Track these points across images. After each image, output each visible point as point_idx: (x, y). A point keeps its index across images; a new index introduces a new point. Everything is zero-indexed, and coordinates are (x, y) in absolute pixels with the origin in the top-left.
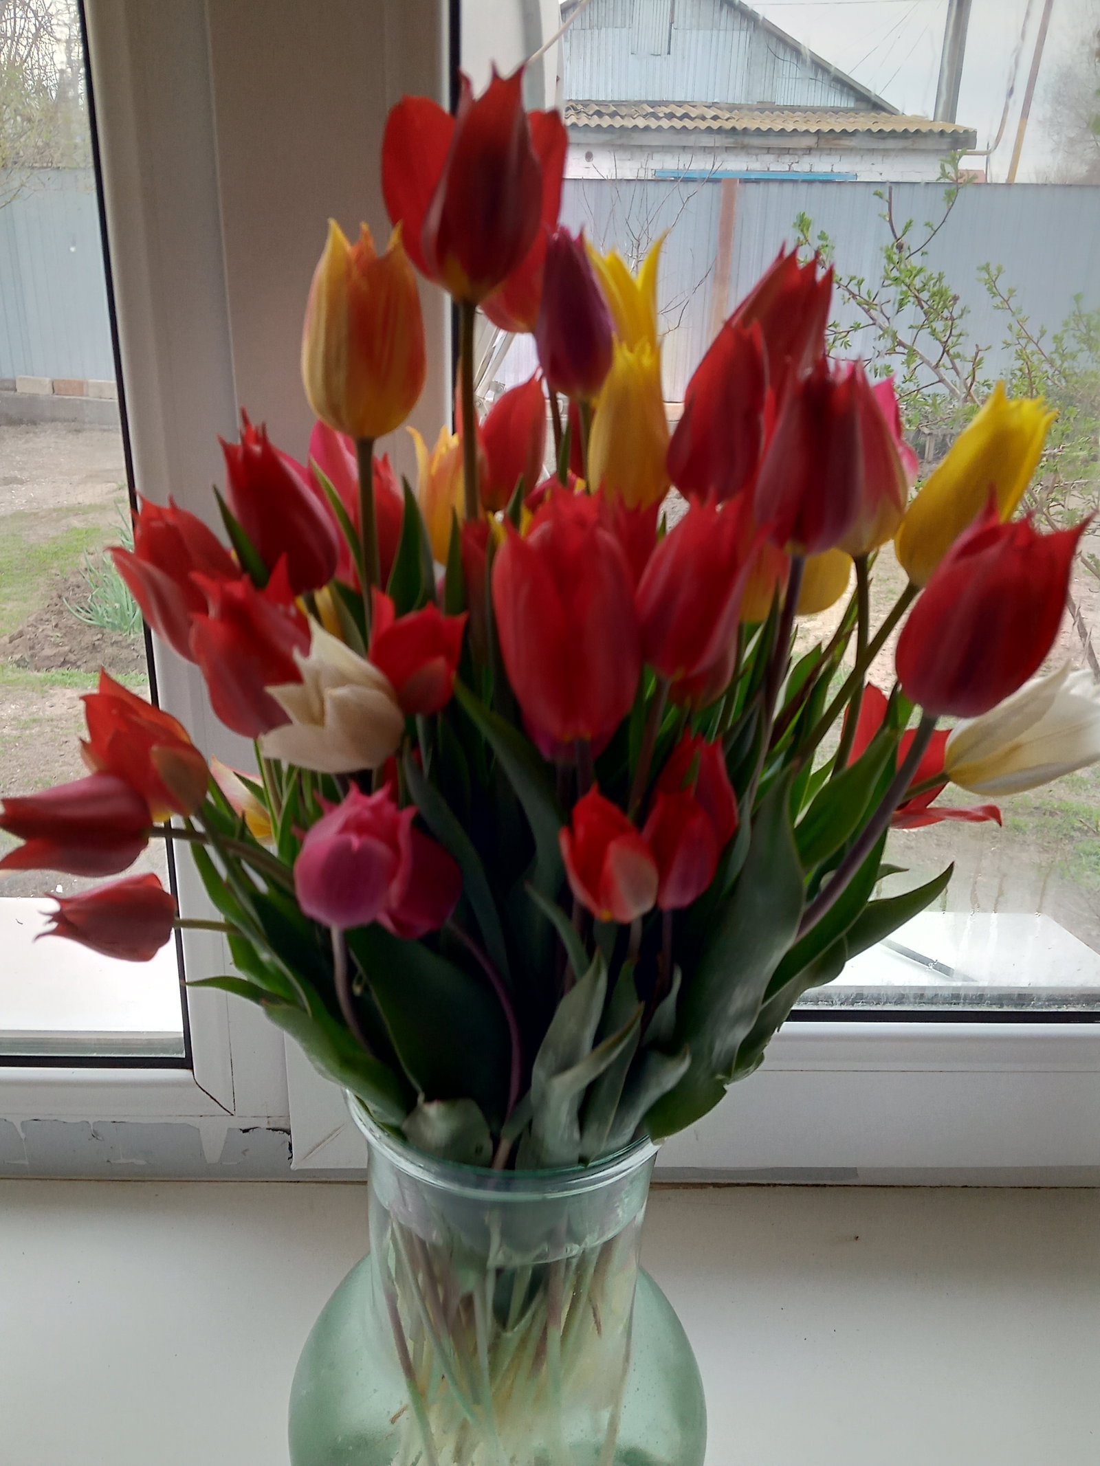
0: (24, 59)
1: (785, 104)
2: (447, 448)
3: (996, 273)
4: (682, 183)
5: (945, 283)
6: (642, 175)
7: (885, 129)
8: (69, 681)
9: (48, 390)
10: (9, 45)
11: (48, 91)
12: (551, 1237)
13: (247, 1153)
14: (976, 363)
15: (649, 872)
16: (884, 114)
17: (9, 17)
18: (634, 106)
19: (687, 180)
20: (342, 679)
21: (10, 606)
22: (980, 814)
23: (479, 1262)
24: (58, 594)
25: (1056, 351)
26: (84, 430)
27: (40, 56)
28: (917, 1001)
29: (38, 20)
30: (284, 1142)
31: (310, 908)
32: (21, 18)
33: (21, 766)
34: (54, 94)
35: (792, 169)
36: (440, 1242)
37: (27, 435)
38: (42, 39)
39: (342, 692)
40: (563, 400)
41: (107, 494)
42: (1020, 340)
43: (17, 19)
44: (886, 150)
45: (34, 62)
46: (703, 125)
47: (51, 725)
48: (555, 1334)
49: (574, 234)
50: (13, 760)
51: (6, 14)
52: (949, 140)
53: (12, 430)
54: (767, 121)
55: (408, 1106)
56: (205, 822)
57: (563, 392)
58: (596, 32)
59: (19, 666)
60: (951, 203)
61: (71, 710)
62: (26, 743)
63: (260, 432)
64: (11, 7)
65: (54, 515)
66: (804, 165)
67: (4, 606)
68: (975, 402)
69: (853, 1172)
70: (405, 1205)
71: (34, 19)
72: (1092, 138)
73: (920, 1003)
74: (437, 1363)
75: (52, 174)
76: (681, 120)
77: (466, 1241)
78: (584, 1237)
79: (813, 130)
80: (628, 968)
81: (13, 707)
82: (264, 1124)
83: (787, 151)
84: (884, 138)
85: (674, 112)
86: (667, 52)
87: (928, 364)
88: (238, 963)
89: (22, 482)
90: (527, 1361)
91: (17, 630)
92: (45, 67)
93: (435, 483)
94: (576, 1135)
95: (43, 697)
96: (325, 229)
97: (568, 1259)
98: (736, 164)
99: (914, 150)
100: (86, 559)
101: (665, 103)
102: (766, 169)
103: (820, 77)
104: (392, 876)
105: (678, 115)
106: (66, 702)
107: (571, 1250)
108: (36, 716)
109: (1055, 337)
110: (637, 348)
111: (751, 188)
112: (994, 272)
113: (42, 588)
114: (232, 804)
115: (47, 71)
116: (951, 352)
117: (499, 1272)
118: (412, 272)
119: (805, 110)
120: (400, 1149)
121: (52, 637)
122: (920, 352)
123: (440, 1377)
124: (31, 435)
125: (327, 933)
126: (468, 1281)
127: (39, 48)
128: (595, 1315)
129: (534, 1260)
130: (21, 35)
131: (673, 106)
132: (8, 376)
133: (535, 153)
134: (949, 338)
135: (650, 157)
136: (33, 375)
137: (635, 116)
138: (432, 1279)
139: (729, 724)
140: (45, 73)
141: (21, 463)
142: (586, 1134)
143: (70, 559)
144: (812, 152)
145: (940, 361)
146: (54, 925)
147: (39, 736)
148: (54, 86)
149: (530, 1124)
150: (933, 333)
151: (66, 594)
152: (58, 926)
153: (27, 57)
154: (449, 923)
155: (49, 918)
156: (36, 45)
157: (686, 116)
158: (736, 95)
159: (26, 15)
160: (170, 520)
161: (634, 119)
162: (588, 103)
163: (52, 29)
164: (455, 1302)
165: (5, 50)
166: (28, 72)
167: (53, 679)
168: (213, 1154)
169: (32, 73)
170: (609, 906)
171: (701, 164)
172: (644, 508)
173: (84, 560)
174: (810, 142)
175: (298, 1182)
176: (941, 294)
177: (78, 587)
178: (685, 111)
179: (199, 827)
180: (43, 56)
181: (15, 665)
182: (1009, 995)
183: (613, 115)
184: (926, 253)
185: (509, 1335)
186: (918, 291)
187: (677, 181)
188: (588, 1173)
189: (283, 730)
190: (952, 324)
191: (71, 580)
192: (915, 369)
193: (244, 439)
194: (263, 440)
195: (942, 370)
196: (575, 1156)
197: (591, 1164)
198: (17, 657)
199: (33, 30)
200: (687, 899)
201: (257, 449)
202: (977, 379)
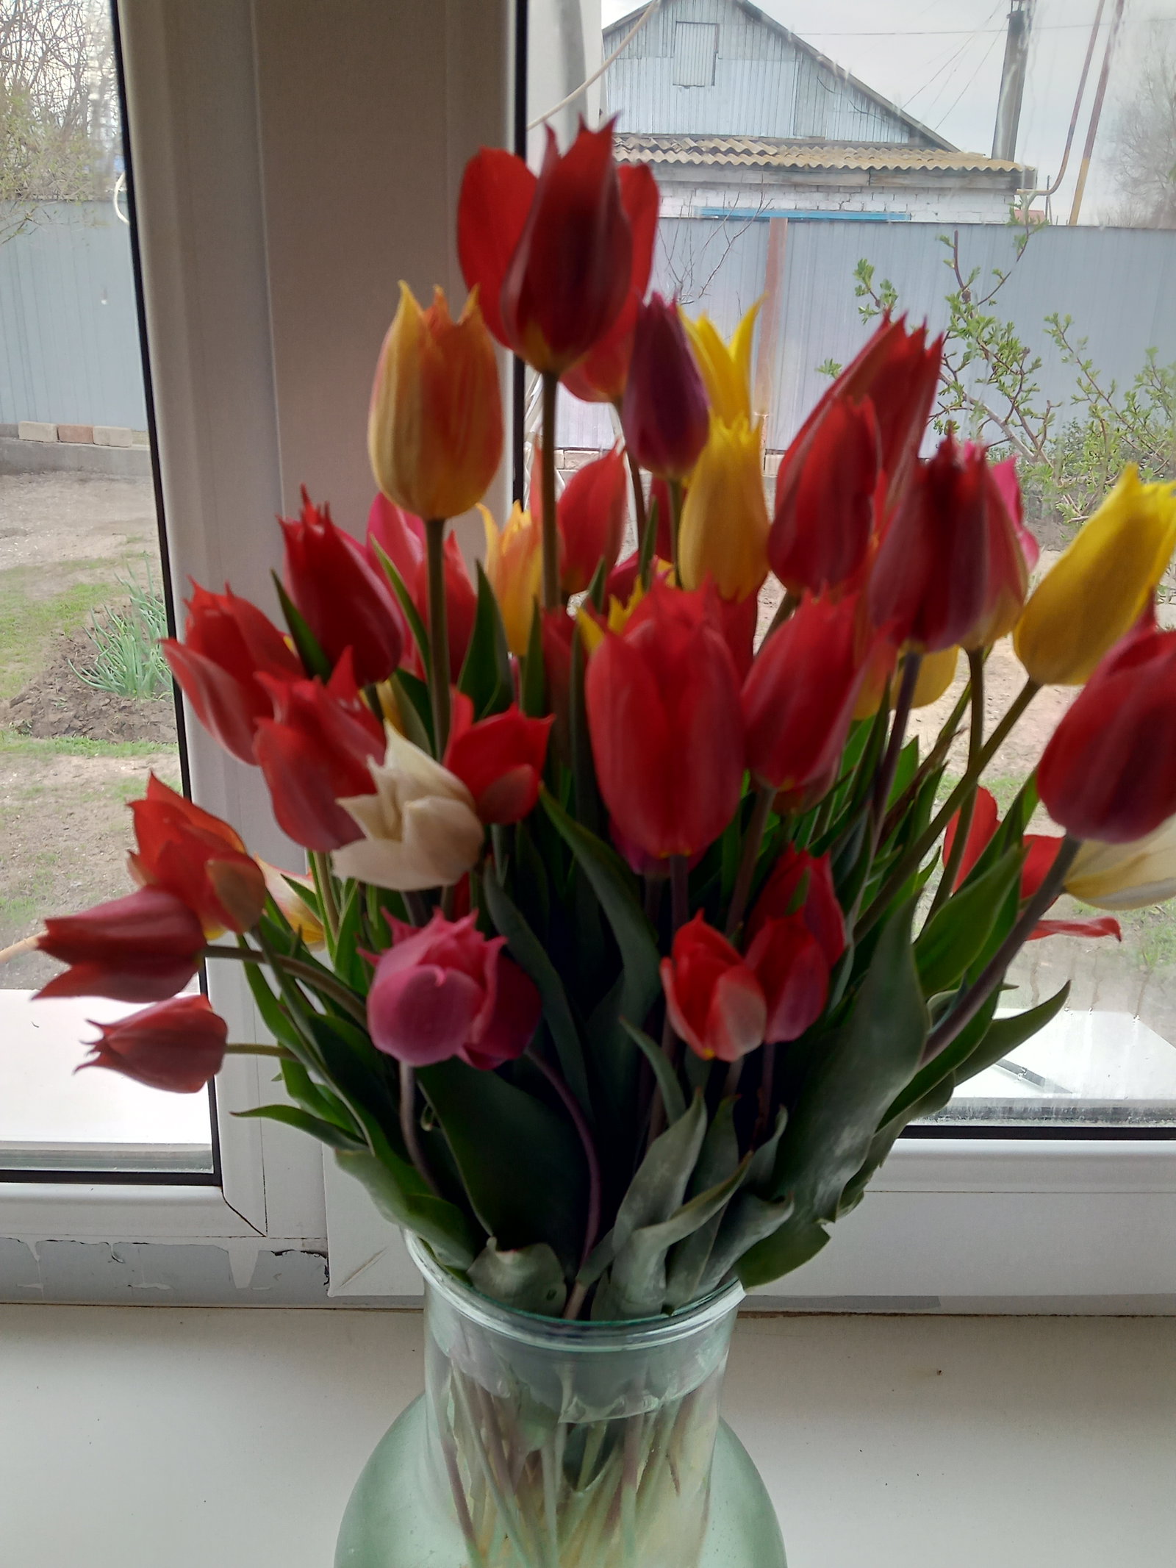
0: (29, 84)
1: (836, 139)
2: (519, 525)
3: (1065, 325)
4: (728, 222)
5: (1014, 334)
6: (685, 214)
7: (941, 167)
8: (74, 748)
9: (53, 437)
10: (14, 70)
11: (56, 118)
12: (629, 1389)
13: (278, 1277)
14: (1047, 419)
15: (757, 1003)
16: (939, 151)
17: (14, 40)
18: (676, 139)
19: (733, 219)
20: (420, 790)
21: (12, 667)
22: (1099, 928)
23: (549, 1416)
24: (62, 655)
25: (1128, 409)
26: (91, 479)
27: (47, 81)
28: (1006, 1115)
29: (45, 43)
30: (320, 1266)
31: (383, 1044)
32: (27, 41)
33: (22, 840)
34: (61, 122)
35: (842, 208)
36: (507, 1395)
37: (30, 485)
38: (49, 64)
39: (420, 804)
40: (646, 475)
41: (116, 547)
42: (1089, 395)
43: (23, 42)
44: (942, 189)
45: (40, 87)
46: (749, 161)
47: (56, 795)
48: (630, 1494)
49: (667, 301)
50: (14, 834)
51: (11, 37)
52: (1009, 179)
53: (13, 479)
54: (817, 157)
55: (476, 1247)
56: (262, 940)
57: (647, 468)
58: (636, 61)
59: (20, 733)
60: (1021, 250)
61: (77, 779)
62: (27, 815)
63: (322, 513)
64: (17, 30)
65: (60, 569)
66: (855, 204)
67: (4, 668)
68: (1046, 462)
69: (935, 1300)
70: (468, 1353)
71: (41, 42)
72: (1157, 178)
73: (1009, 1118)
74: (500, 1521)
75: (59, 207)
76: (725, 155)
77: (536, 1394)
78: (665, 1389)
79: (865, 168)
80: (727, 1105)
81: (15, 775)
82: (297, 1245)
83: (838, 189)
84: (939, 177)
85: (718, 146)
86: (710, 84)
87: (996, 420)
88: (291, 1091)
89: (26, 534)
90: (597, 1524)
91: (19, 694)
92: (52, 92)
93: (505, 563)
94: (662, 1284)
95: (47, 765)
96: (397, 294)
97: (646, 1413)
98: (786, 203)
99: (971, 190)
100: (92, 617)
101: (711, 137)
102: (816, 208)
103: (872, 111)
104: (476, 1010)
105: (723, 150)
106: (72, 770)
107: (649, 1405)
108: (39, 786)
109: (1127, 395)
110: (735, 425)
111: (800, 227)
112: (1062, 323)
113: (45, 649)
114: (285, 915)
115: (54, 97)
116: (1021, 408)
117: (570, 1427)
118: (490, 339)
119: (856, 145)
120: (465, 1294)
121: (56, 701)
122: (988, 408)
123: (504, 1537)
124: (34, 485)
125: (395, 1064)
126: (536, 1438)
127: (46, 72)
128: (673, 1473)
129: (609, 1415)
130: (27, 59)
131: (717, 140)
132: (9, 421)
133: (624, 212)
134: (1018, 393)
135: (694, 193)
136: (37, 421)
137: (677, 151)
138: (497, 1432)
139: (825, 830)
140: (53, 99)
141: (24, 514)
142: (673, 1281)
143: (76, 618)
144: (863, 190)
145: (1008, 417)
146: (97, 1055)
147: (42, 807)
148: (62, 112)
149: (609, 1269)
150: (1002, 388)
151: (70, 656)
152: (101, 1055)
153: (33, 83)
154: (527, 1052)
155: (91, 1047)
156: (43, 69)
157: (731, 151)
158: (782, 130)
159: (33, 38)
160: (226, 608)
161: (676, 153)
162: (627, 136)
163: (59, 53)
164: (522, 1460)
165: (10, 74)
166: (34, 98)
167: (58, 746)
168: (242, 1278)
169: (39, 99)
170: (714, 1044)
171: (748, 202)
172: (741, 599)
173: (91, 618)
174: (862, 179)
175: (335, 1309)
176: (1010, 345)
177: (84, 648)
178: (730, 146)
179: (254, 945)
180: (50, 81)
181: (16, 732)
182: (1103, 1109)
183: (653, 149)
184: (994, 303)
185: (580, 1494)
186: (985, 342)
187: (723, 220)
188: (672, 1321)
189: (357, 846)
190: (1022, 378)
191: (76, 640)
192: (982, 426)
193: (304, 517)
194: (326, 522)
195: (1011, 427)
196: (659, 1304)
197: (676, 1312)
198: (19, 722)
199: (40, 54)
200: (795, 1033)
201: (319, 530)
202: (1048, 437)
